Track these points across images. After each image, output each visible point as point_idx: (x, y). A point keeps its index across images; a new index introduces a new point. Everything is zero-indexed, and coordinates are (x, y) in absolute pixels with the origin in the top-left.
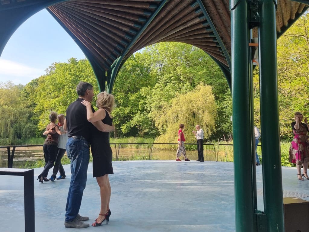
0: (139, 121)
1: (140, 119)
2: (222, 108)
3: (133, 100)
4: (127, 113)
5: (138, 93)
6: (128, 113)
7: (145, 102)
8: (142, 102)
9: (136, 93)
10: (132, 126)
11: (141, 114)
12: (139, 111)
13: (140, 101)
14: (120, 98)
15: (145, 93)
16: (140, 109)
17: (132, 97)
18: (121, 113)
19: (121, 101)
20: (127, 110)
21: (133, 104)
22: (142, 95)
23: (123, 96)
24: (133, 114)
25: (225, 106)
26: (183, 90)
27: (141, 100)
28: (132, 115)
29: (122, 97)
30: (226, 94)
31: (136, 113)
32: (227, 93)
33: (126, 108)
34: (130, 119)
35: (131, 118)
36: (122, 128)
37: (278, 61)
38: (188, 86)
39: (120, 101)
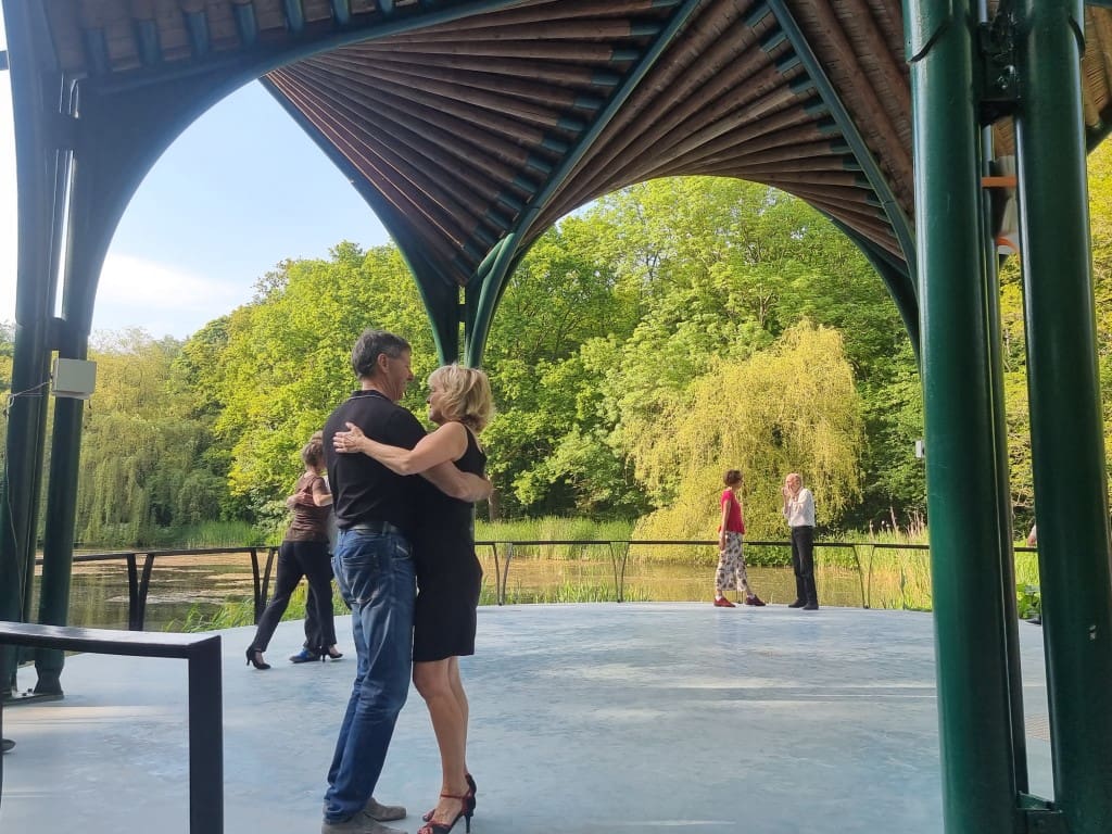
0: (577, 462)
1: (580, 453)
2: (882, 411)
3: (555, 385)
4: (533, 431)
5: (571, 361)
6: (538, 433)
7: (599, 390)
8: (588, 392)
9: (566, 360)
10: (552, 480)
11: (582, 434)
12: (575, 425)
13: (579, 390)
14: (511, 380)
15: (598, 359)
16: (580, 416)
17: (553, 375)
18: (514, 431)
19: (513, 391)
20: (533, 423)
21: (556, 400)
22: (587, 367)
23: (521, 372)
24: (556, 434)
25: (894, 402)
26: (737, 347)
27: (583, 384)
28: (551, 441)
29: (515, 375)
30: (895, 357)
31: (568, 430)
32: (902, 355)
33: (531, 415)
34: (546, 454)
35: (549, 450)
36: (517, 488)
37: (1092, 234)
38: (752, 331)
39: (511, 390)
